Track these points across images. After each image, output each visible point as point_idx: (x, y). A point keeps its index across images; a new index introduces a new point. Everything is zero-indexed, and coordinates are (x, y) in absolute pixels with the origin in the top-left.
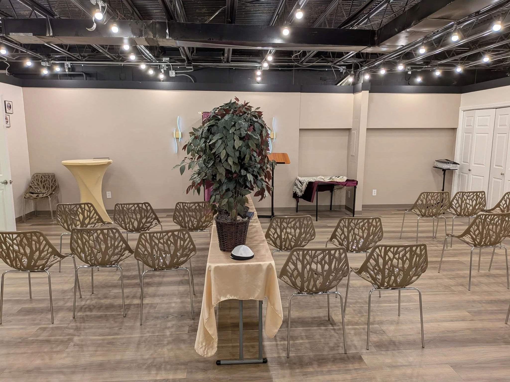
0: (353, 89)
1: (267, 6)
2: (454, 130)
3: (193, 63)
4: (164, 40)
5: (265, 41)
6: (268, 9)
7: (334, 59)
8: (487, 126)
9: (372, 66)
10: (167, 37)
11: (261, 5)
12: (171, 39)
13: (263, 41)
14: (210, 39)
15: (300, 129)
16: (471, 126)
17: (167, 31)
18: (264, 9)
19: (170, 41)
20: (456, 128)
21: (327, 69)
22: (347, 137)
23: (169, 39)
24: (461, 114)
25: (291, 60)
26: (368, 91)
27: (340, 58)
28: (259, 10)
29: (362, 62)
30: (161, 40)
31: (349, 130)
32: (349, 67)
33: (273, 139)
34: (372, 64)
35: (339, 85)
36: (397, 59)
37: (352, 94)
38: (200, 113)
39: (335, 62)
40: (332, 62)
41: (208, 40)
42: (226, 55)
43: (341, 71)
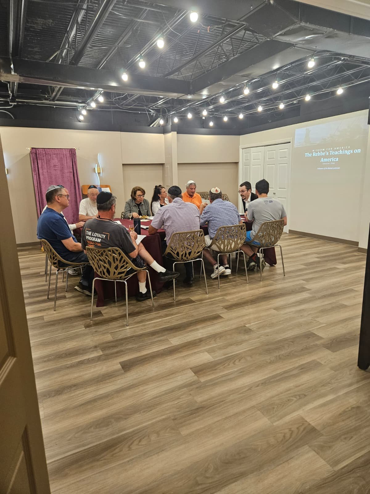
0: (163, 130)
1: (98, 51)
2: (237, 163)
3: (17, 100)
4: (8, 75)
5: (105, 84)
6: (98, 54)
7: (148, 103)
8: (259, 159)
9: (180, 111)
10: (13, 73)
11: (93, 51)
12: (16, 75)
13: (103, 83)
14: (55, 78)
15: (123, 165)
16: (248, 160)
17: (12, 66)
18: (95, 54)
19: (15, 76)
20: (238, 163)
21: (140, 112)
22: (162, 171)
23: (14, 75)
24: (241, 150)
25: (113, 102)
26: (176, 132)
27: (154, 103)
28: (90, 55)
29: (169, 107)
30: (5, 75)
31: (162, 164)
32: (158, 111)
33: (100, 173)
34: (180, 110)
35: (151, 126)
36: (200, 106)
37: (163, 134)
38: (29, 149)
39: (149, 106)
40: (146, 106)
41: (53, 78)
42: (54, 94)
43: (152, 114)
